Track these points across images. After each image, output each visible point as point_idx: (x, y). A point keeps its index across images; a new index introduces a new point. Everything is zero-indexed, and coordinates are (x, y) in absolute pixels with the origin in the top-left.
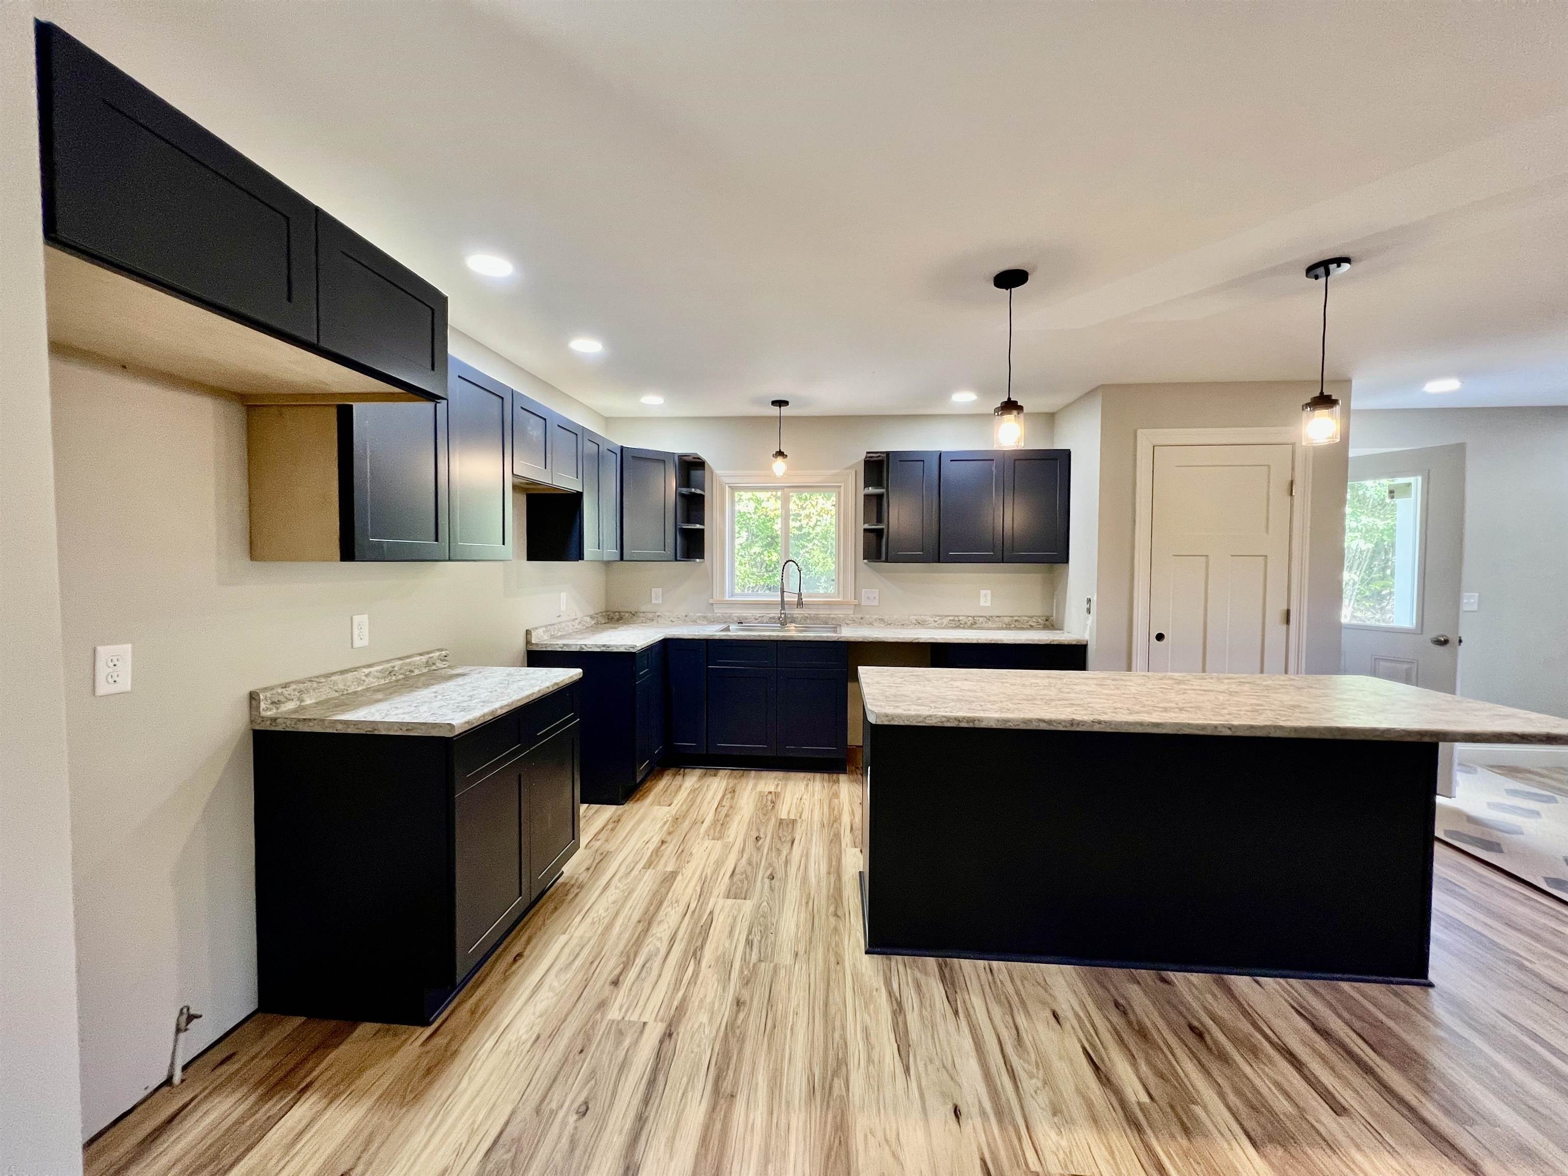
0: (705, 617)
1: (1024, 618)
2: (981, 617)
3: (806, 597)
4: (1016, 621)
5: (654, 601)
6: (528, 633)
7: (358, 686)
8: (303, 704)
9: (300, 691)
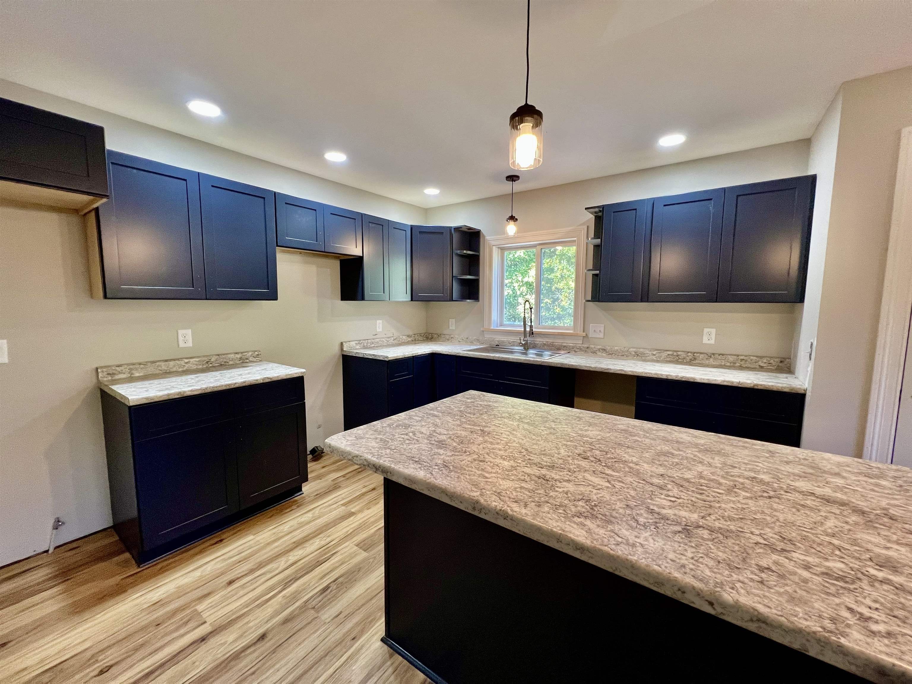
0: (478, 340)
1: (752, 358)
2: (701, 353)
3: (536, 328)
4: (742, 360)
5: (450, 328)
6: (342, 344)
7: (179, 368)
8: (132, 376)
9: (130, 369)
